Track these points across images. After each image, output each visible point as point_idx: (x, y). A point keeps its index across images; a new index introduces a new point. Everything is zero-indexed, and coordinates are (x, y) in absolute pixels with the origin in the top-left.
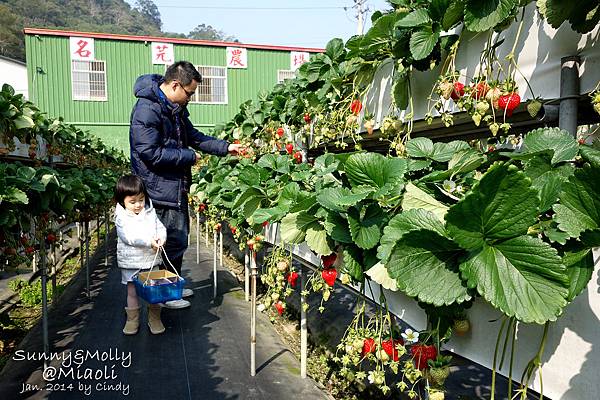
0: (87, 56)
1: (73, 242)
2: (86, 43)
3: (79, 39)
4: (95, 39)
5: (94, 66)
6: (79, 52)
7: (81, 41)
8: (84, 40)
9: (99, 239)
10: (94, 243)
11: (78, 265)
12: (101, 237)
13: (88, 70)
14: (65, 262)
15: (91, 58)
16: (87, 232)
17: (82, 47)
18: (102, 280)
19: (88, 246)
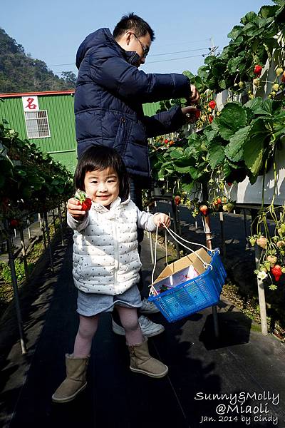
0: (34, 108)
1: (37, 232)
2: (33, 100)
3: (28, 97)
4: (38, 96)
5: (40, 114)
6: (29, 106)
7: (29, 99)
8: (31, 97)
9: (56, 228)
10: (52, 231)
11: (43, 248)
12: (57, 227)
13: (35, 117)
14: (33, 246)
15: (37, 109)
16: (47, 225)
17: (30, 103)
18: (61, 257)
19: (48, 234)
